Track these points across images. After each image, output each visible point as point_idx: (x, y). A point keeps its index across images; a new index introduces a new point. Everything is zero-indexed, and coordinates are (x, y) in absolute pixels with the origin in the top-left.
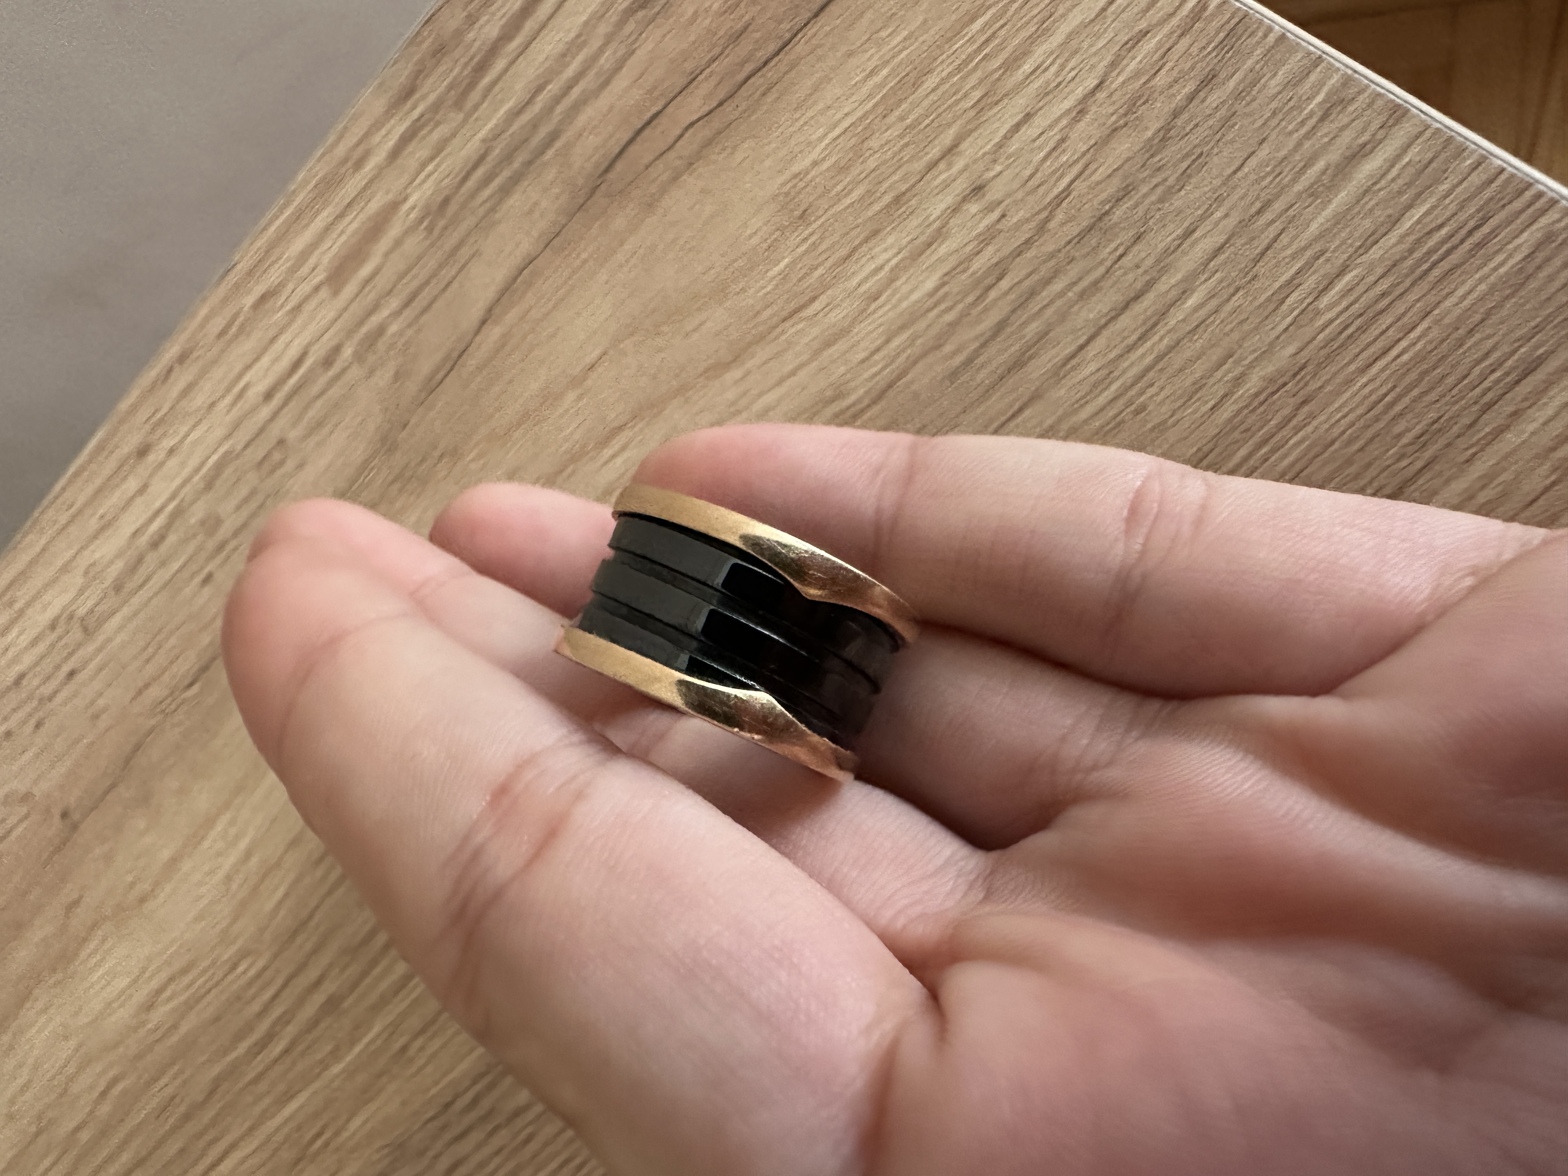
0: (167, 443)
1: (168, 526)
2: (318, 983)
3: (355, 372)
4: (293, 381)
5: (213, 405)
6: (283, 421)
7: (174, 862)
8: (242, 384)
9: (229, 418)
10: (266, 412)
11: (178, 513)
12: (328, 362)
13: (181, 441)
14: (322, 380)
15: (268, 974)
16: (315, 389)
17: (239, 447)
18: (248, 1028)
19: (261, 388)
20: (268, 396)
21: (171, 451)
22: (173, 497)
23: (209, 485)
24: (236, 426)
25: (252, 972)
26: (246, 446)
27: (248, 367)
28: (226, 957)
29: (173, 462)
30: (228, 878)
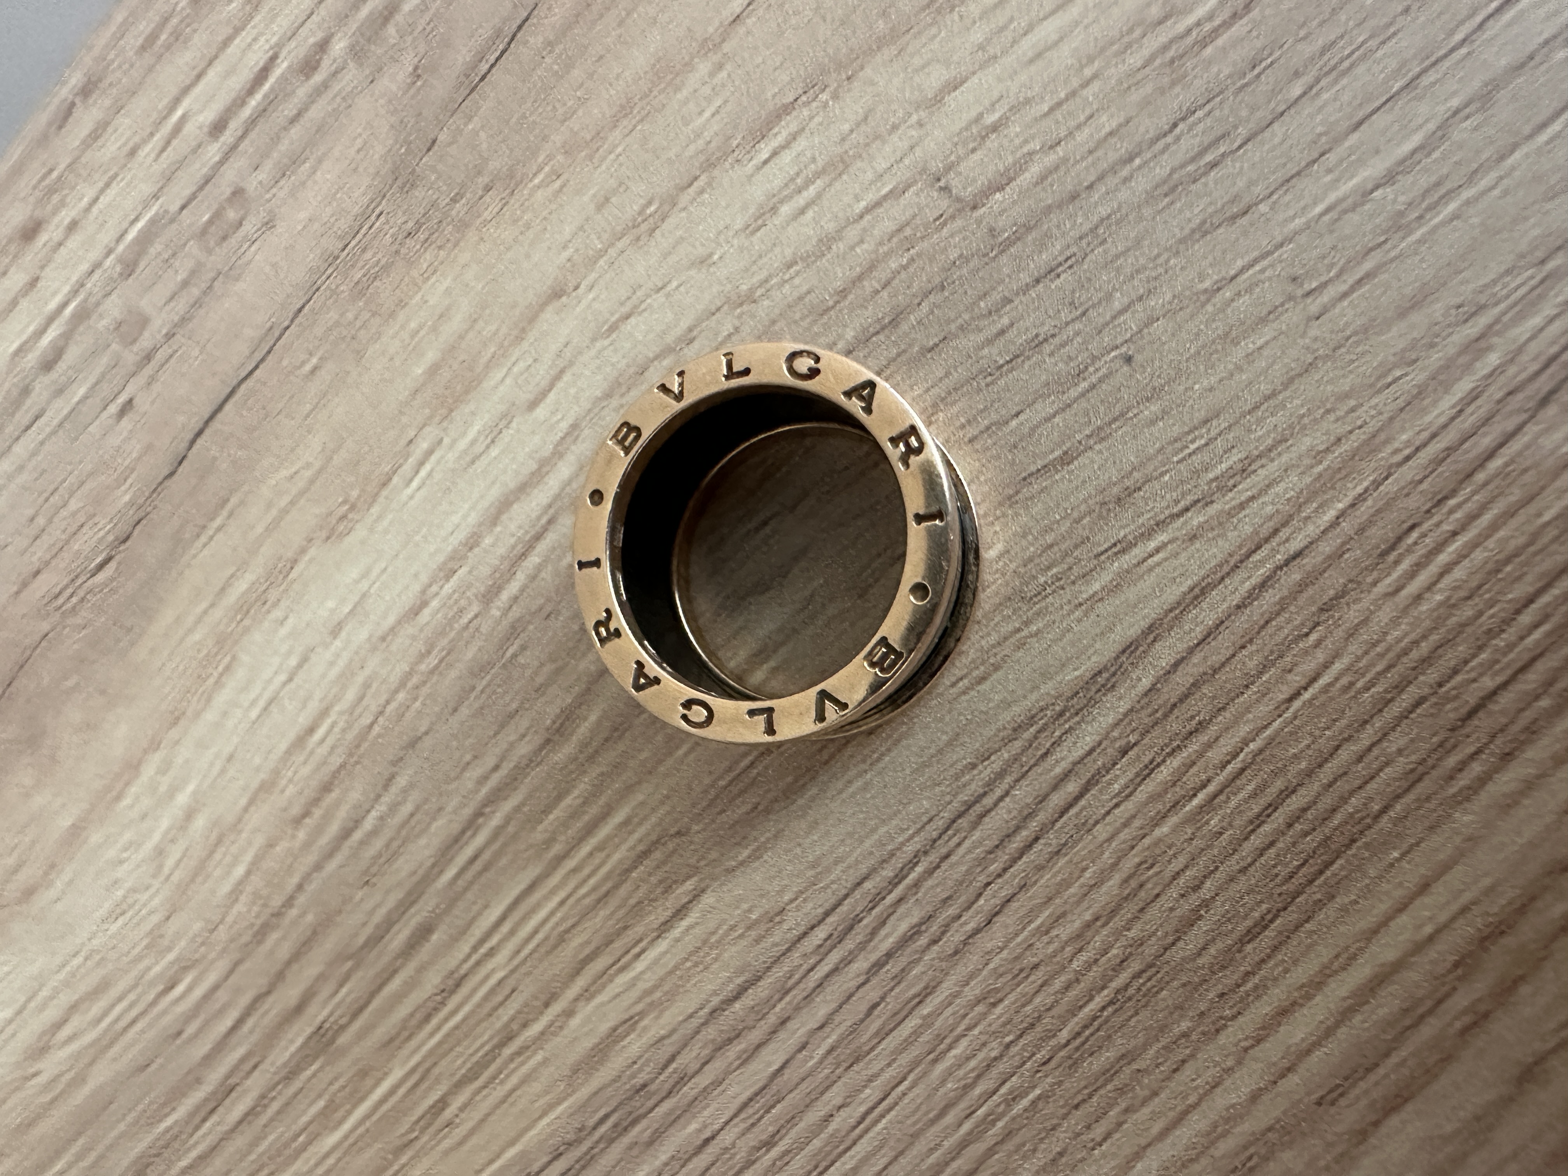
0: (66, 216)
1: (67, 336)
2: (299, 1009)
3: (352, 75)
4: (254, 102)
5: (133, 153)
6: (238, 163)
7: (76, 831)
8: (179, 113)
9: (157, 168)
10: (213, 152)
11: (82, 316)
12: (308, 67)
13: (88, 209)
14: (302, 92)
15: (222, 996)
16: (289, 109)
17: (174, 207)
18: (192, 1078)
19: (208, 116)
20: (218, 128)
21: (73, 226)
22: (75, 292)
23: (129, 268)
24: (168, 178)
25: (198, 992)
26: (183, 207)
27: (186, 90)
28: (157, 969)
29: (73, 243)
30: (160, 852)
